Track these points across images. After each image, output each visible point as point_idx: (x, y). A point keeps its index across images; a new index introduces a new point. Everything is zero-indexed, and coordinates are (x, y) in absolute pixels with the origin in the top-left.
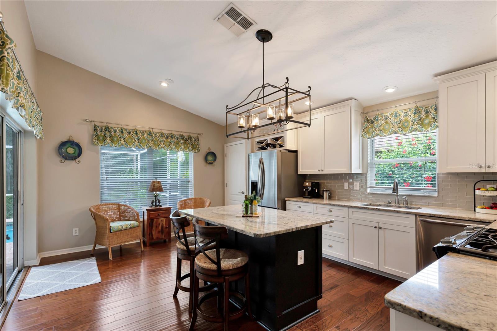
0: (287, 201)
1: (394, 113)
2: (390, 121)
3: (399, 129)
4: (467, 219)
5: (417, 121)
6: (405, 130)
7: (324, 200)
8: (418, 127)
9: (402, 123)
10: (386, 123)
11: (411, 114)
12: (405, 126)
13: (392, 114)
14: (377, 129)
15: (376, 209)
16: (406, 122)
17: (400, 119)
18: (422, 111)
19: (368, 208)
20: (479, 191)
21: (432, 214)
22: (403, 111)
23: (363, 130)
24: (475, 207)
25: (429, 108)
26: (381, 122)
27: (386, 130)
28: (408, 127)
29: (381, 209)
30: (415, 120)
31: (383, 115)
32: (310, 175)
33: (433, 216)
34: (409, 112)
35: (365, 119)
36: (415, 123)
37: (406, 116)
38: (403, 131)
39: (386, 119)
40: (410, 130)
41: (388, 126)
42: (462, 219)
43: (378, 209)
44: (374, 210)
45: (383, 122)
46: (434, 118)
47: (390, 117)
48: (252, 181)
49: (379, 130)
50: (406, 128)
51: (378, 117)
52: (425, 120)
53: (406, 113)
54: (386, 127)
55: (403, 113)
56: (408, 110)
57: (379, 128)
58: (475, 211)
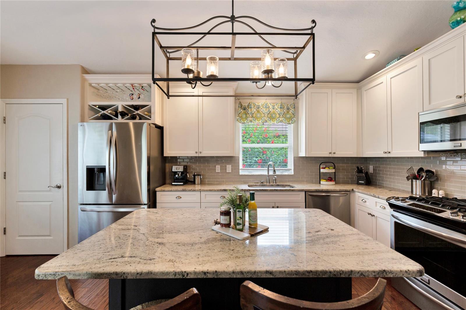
0: (157, 192)
1: (265, 104)
2: (261, 110)
3: (268, 119)
4: (338, 191)
5: (282, 114)
6: (272, 120)
7: (196, 185)
8: (283, 119)
9: (271, 114)
10: (258, 112)
11: (277, 108)
12: (273, 117)
13: (263, 105)
14: (251, 116)
15: (274, 190)
16: (274, 114)
17: (269, 110)
18: (285, 107)
19: (266, 190)
20: (324, 169)
21: (318, 190)
22: (271, 104)
23: (238, 114)
24: (320, 181)
25: (289, 106)
26: (254, 110)
27: (258, 118)
28: (275, 118)
29: (279, 190)
30: (281, 113)
31: (256, 104)
32: (171, 157)
33: (318, 191)
34: (276, 106)
35: (239, 104)
36: (281, 116)
37: (273, 109)
38: (271, 121)
39: (258, 108)
40: (278, 121)
41: (259, 114)
42: (336, 191)
43: (276, 190)
44: (272, 191)
45: (255, 110)
46: (294, 114)
47: (262, 107)
48: (87, 166)
49: (252, 117)
50: (273, 119)
51: (251, 105)
52: (287, 115)
53: (273, 106)
54: (258, 115)
55: (271, 106)
56: (275, 105)
57: (252, 115)
58: (320, 183)
